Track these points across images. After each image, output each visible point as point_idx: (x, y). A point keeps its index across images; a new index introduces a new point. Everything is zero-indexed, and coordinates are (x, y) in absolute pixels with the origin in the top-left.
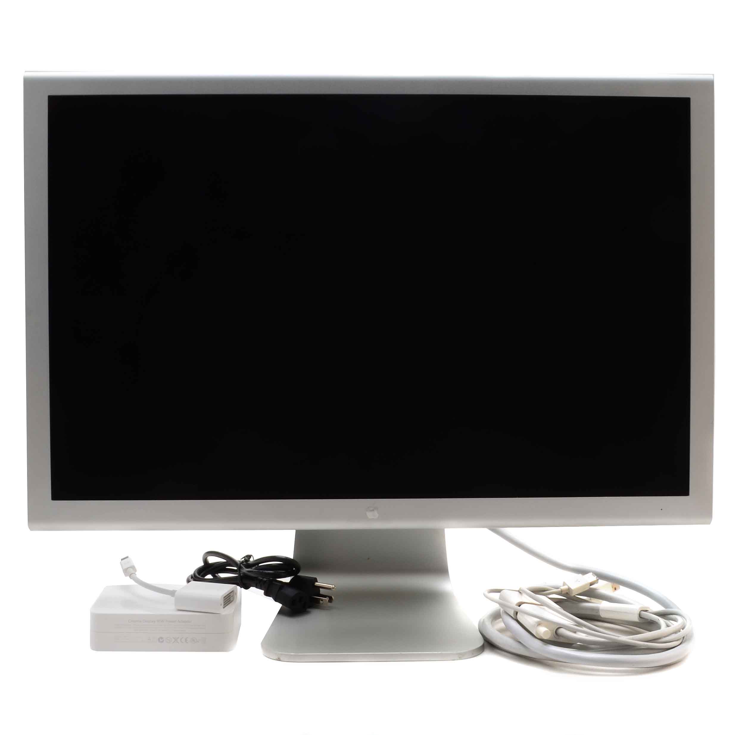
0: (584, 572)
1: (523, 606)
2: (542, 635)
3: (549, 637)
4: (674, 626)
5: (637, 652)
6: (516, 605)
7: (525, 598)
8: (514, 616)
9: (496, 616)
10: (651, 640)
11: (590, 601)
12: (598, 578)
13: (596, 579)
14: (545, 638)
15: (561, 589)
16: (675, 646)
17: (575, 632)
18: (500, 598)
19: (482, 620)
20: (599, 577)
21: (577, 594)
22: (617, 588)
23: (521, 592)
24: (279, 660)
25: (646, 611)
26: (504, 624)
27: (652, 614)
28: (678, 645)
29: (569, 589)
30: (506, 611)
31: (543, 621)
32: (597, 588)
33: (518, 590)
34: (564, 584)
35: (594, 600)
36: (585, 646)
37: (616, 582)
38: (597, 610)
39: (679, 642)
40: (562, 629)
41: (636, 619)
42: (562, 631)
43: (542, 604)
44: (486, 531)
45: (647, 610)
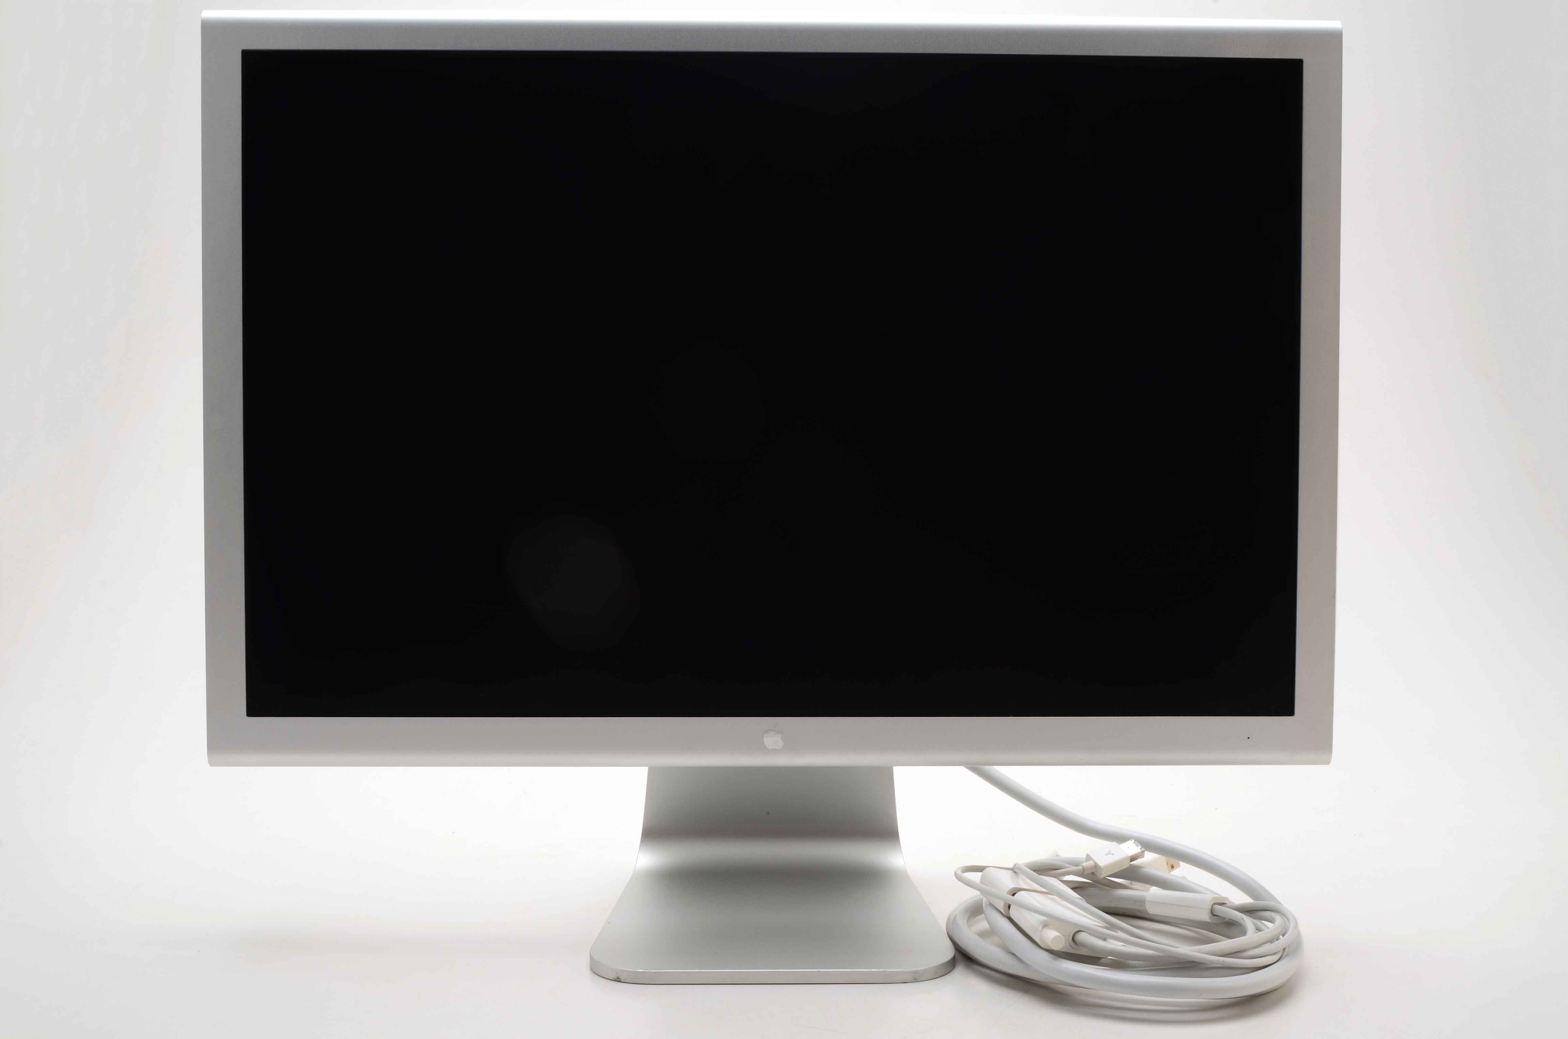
0: (1119, 838)
1: (1020, 895)
2: (1050, 944)
3: (1060, 948)
4: (1268, 930)
5: (1207, 973)
6: (1009, 893)
7: (1023, 882)
8: (1005, 912)
9: (975, 911)
10: (1228, 954)
11: (1130, 886)
12: (1143, 849)
13: (1140, 851)
14: (1056, 947)
15: (1082, 866)
16: (1270, 963)
17: (1105, 940)
18: (981, 882)
19: (952, 918)
20: (1145, 848)
21: (1107, 875)
22: (1174, 866)
23: (1016, 871)
24: (619, 981)
25: (1223, 904)
26: (989, 923)
27: (1234, 910)
28: (1275, 961)
29: (1096, 866)
30: (991, 902)
31: (1051, 921)
32: (1143, 866)
33: (1011, 866)
34: (1088, 858)
35: (1137, 885)
36: (1120, 963)
37: (1174, 855)
38: (1142, 901)
39: (1276, 958)
40: (1083, 933)
41: (1205, 917)
42: (1083, 937)
43: (1050, 891)
44: (962, 770)
45: (1225, 902)
